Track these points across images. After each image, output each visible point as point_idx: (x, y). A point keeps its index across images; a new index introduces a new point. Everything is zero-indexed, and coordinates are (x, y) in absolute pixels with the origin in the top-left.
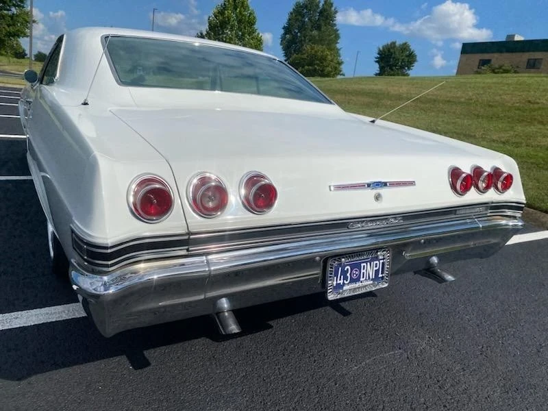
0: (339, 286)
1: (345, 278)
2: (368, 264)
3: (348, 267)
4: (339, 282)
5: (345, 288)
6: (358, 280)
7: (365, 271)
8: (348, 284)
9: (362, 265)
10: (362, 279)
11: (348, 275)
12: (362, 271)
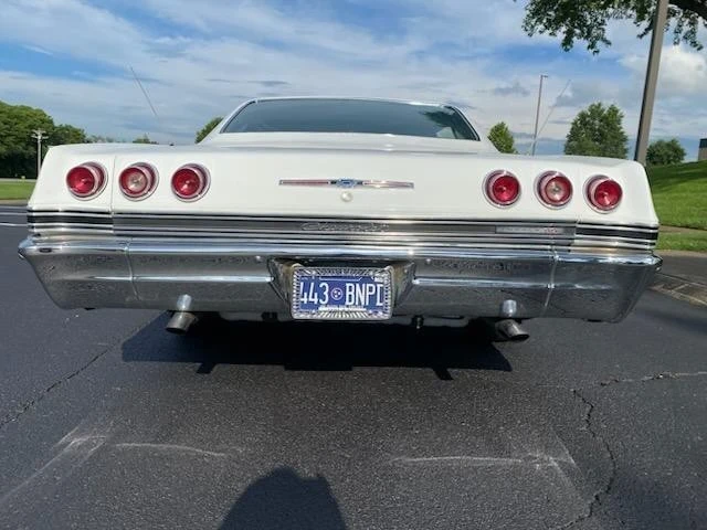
0: (311, 305)
1: (321, 296)
2: (358, 285)
3: (326, 285)
4: (311, 299)
5: (320, 309)
6: (342, 302)
7: (352, 293)
8: (326, 305)
9: (348, 285)
10: (347, 303)
11: (326, 293)
12: (348, 293)
